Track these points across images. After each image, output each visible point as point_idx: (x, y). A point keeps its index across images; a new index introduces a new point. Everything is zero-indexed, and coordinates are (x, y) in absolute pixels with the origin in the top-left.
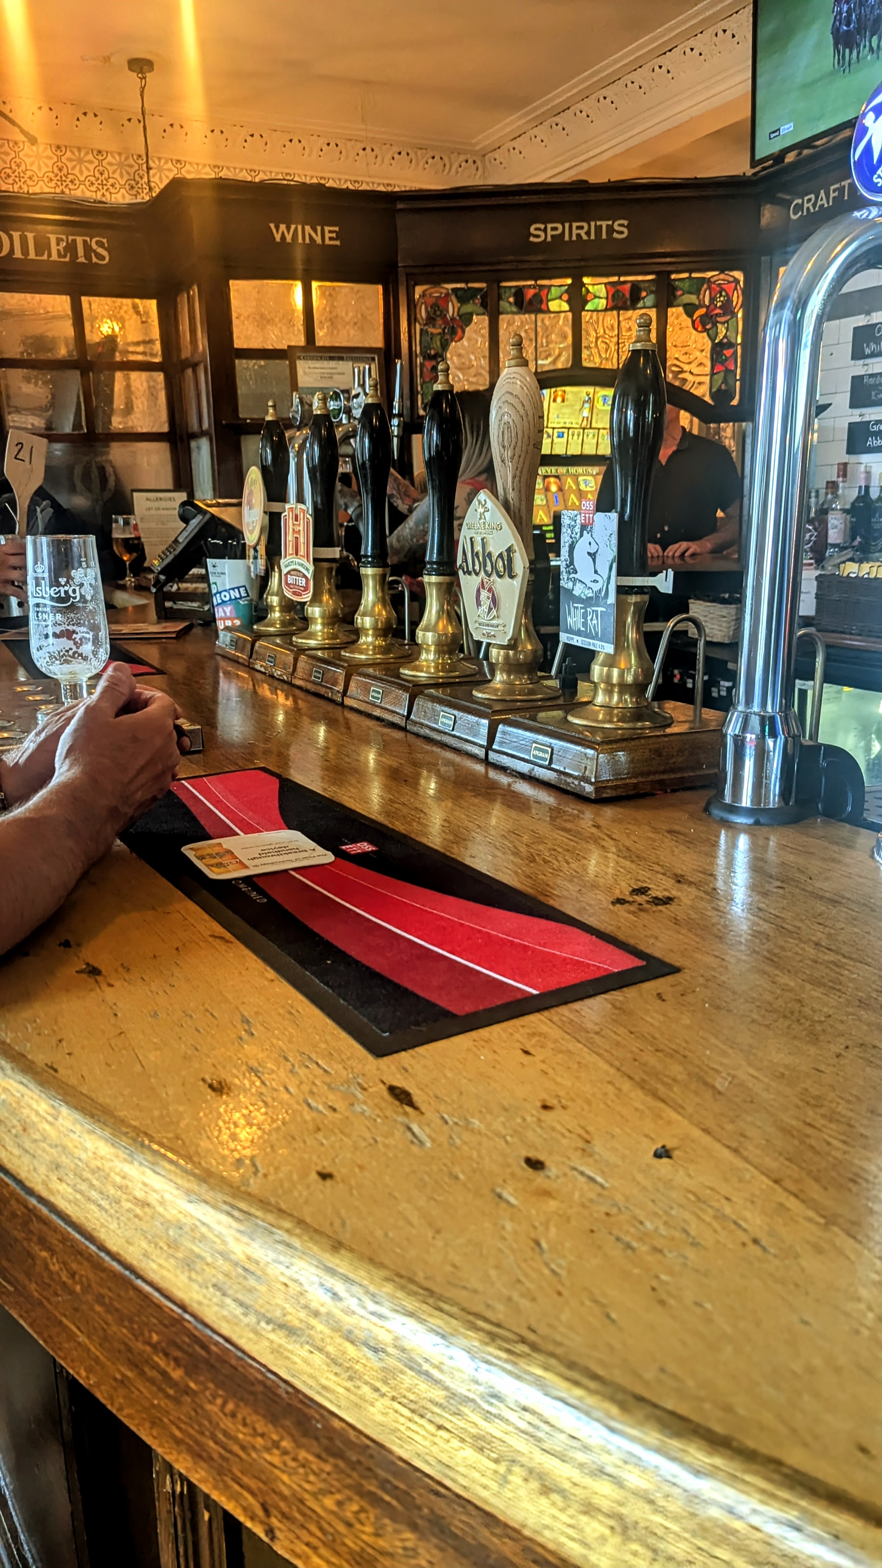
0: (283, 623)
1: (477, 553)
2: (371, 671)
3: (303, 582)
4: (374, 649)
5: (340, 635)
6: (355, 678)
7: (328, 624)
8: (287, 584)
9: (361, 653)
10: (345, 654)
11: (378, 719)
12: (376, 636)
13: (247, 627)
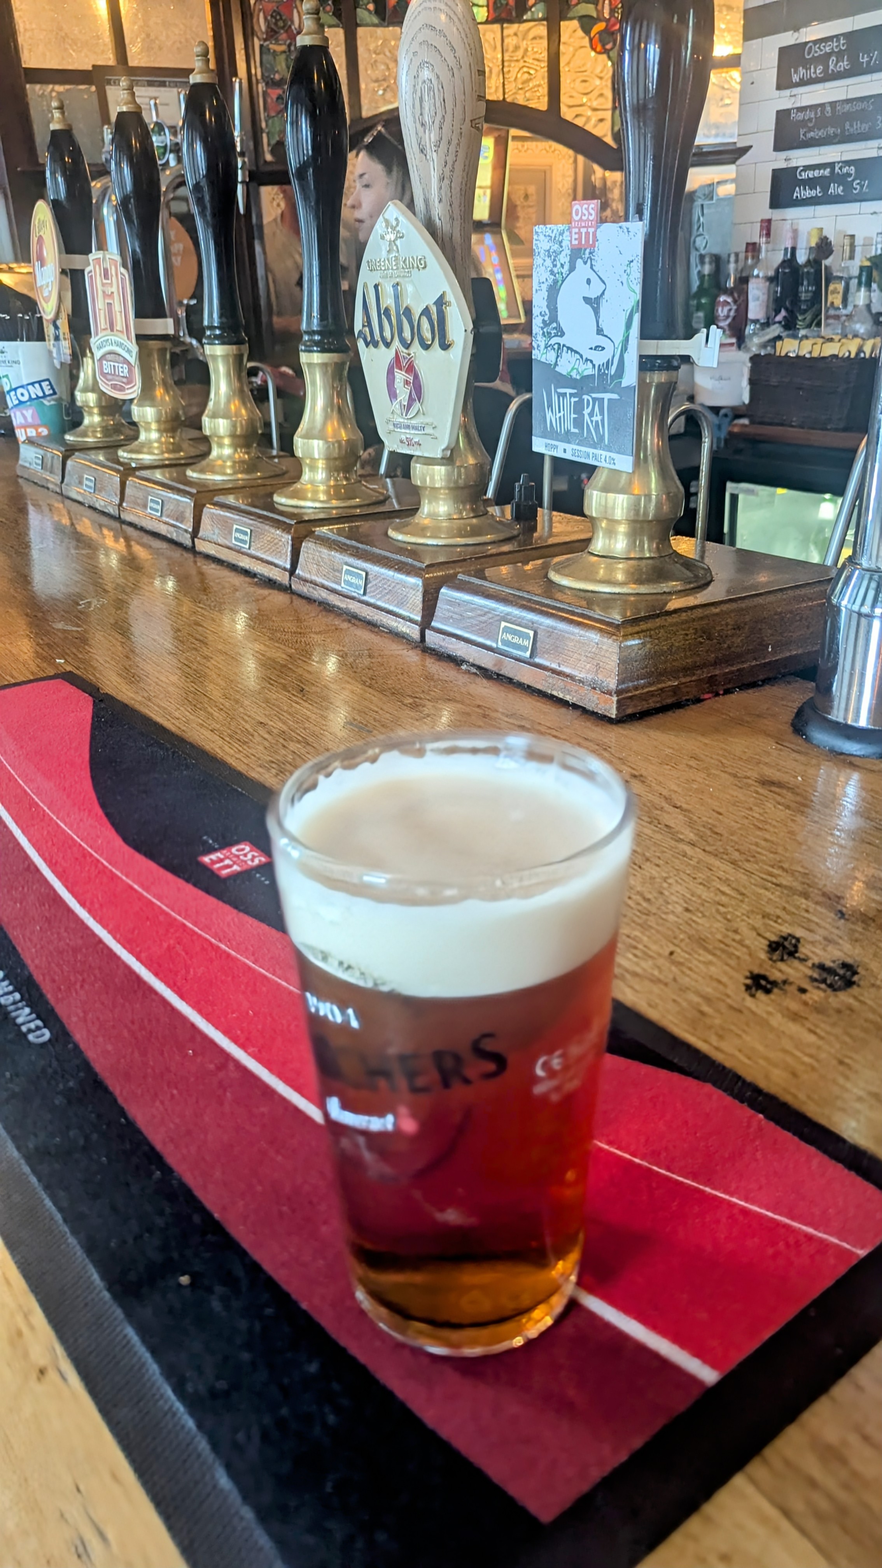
0: (106, 431)
1: (387, 310)
2: (231, 500)
3: (124, 370)
4: (233, 467)
5: (185, 446)
6: (209, 510)
7: (166, 431)
8: (103, 374)
9: (213, 472)
10: (191, 474)
11: (246, 573)
12: (235, 446)
13: (57, 437)
